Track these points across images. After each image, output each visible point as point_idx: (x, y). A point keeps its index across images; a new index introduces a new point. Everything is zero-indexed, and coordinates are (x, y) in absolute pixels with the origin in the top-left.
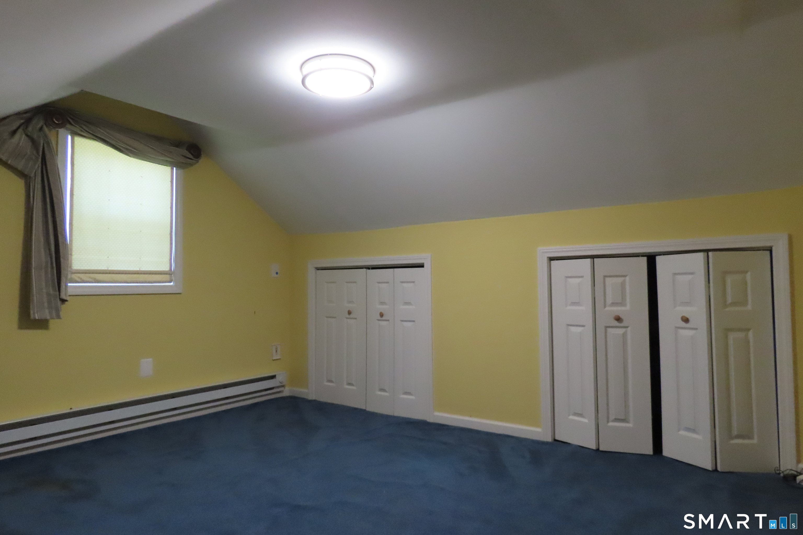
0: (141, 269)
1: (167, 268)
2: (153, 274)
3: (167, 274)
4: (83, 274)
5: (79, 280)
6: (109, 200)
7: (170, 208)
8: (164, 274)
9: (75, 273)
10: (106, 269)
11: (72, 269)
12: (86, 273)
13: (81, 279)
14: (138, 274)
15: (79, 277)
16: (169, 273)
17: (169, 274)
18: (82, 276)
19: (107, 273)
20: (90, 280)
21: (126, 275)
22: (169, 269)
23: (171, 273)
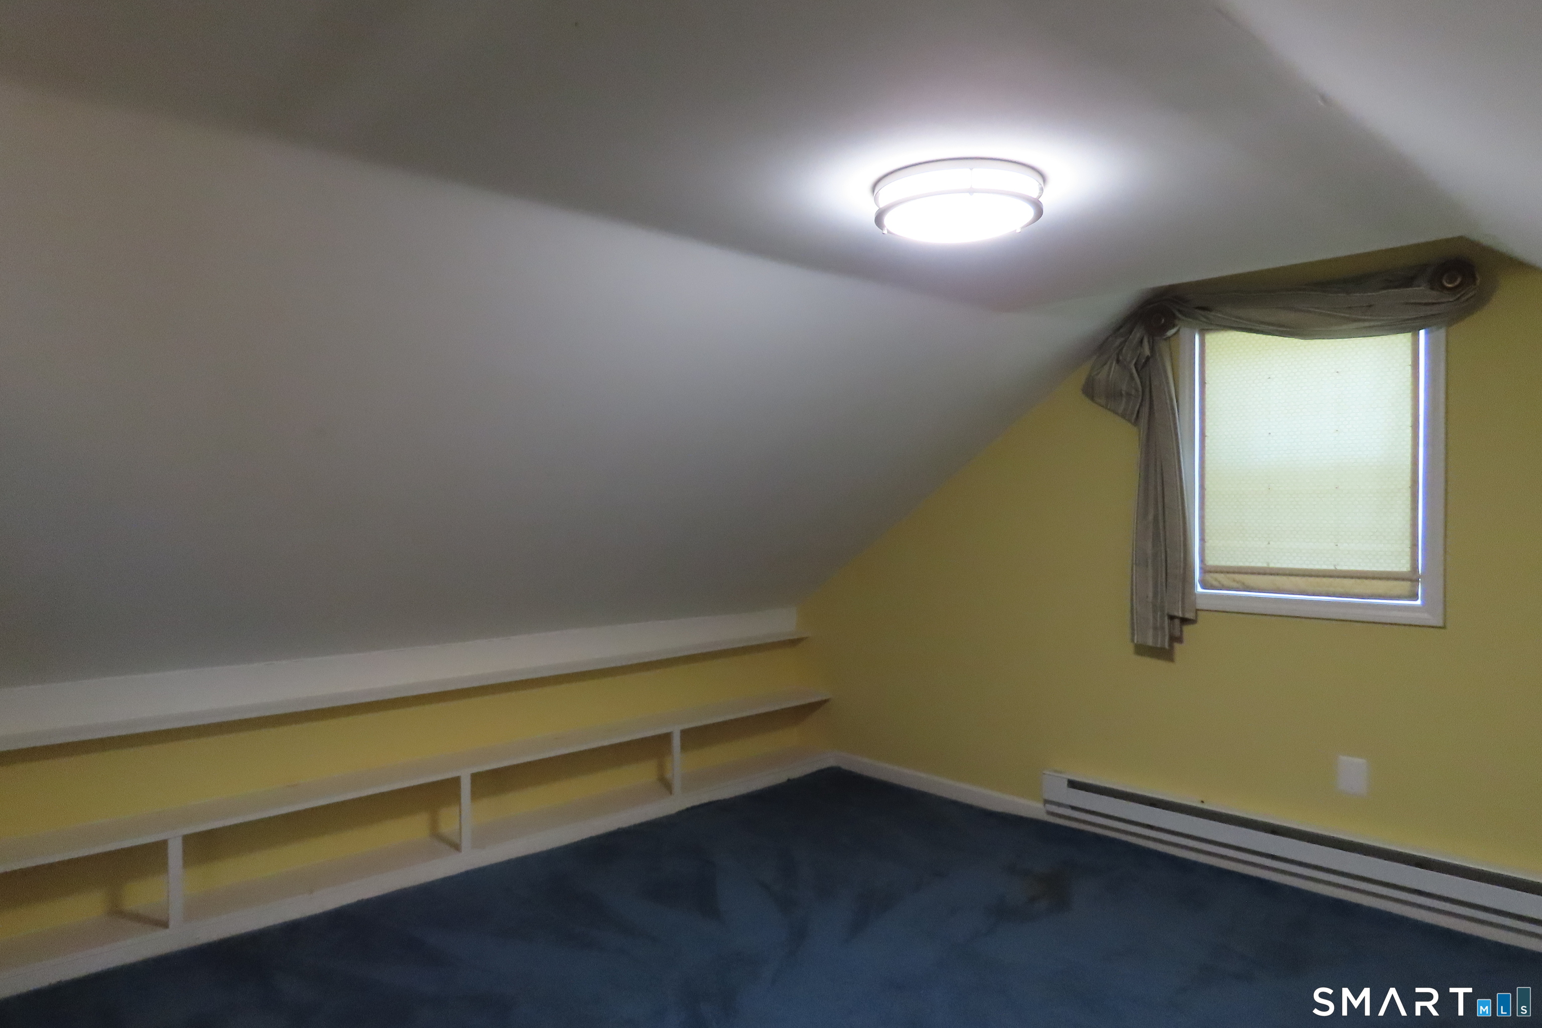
0: (1339, 568)
1: (1403, 566)
2: (1366, 578)
3: (1403, 579)
4: (1222, 575)
5: (1215, 583)
6: (1270, 433)
7: (1410, 428)
8: (1396, 579)
9: (1211, 572)
10: (1265, 565)
11: (1205, 565)
12: (1228, 573)
13: (1219, 582)
14: (1331, 576)
15: (1216, 580)
16: (1412, 578)
17: (1411, 580)
18: (1220, 577)
19: (1265, 574)
20: (1235, 585)
21: (1304, 579)
22: (1409, 569)
23: (1415, 577)
